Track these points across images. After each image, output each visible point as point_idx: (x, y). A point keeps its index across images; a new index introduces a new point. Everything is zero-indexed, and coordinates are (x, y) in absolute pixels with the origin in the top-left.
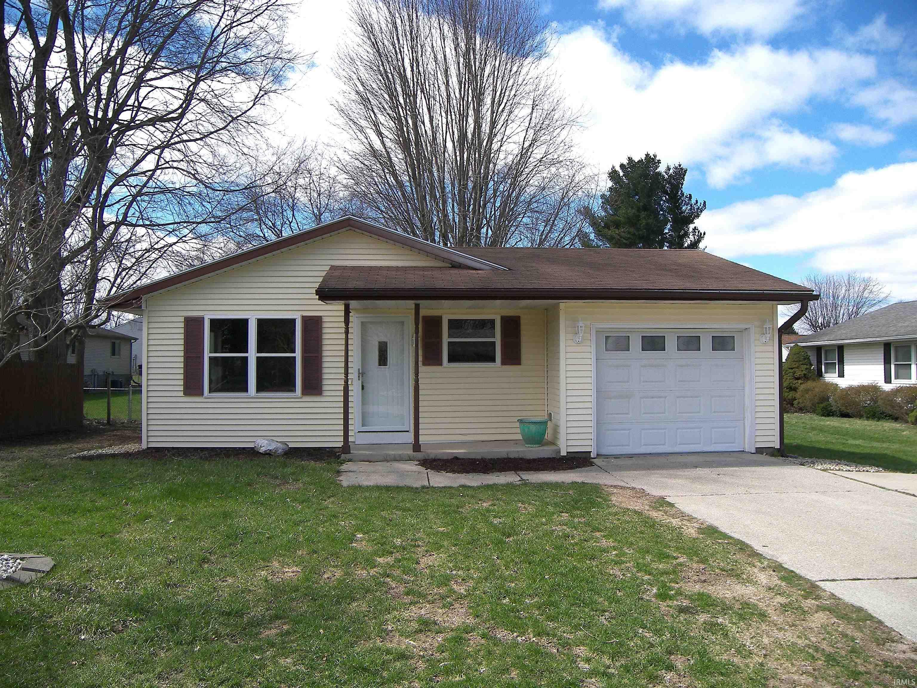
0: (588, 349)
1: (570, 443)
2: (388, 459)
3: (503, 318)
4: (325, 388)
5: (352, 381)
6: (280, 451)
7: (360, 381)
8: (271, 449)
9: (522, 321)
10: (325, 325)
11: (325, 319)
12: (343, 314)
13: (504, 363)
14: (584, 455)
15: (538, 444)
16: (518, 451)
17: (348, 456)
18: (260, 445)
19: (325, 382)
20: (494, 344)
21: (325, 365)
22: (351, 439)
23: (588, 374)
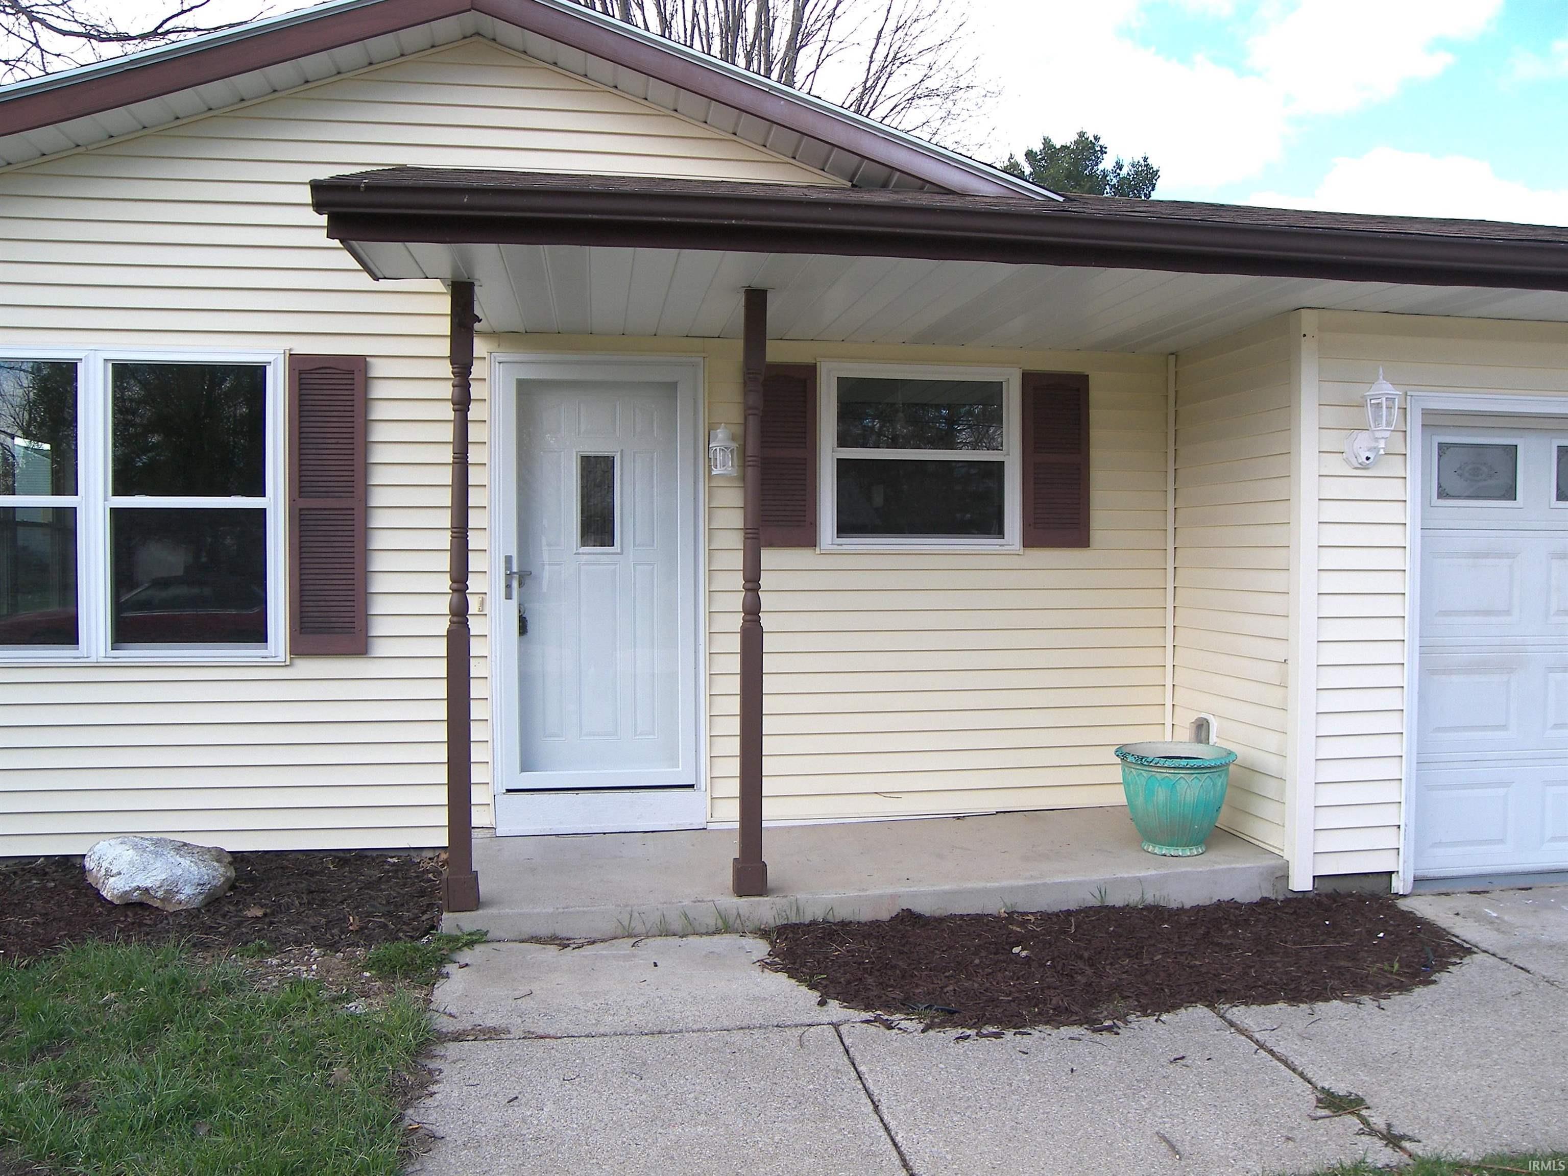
0: (1393, 489)
1: (1326, 843)
2: (639, 928)
3: (1028, 378)
4: (379, 628)
5: (482, 603)
6: (188, 890)
7: (514, 603)
8: (148, 883)
9: (1095, 395)
10: (379, 390)
11: (378, 369)
12: (446, 326)
13: (1030, 540)
14: (1368, 886)
15: (1197, 844)
16: (1140, 880)
17: (467, 921)
18: (105, 865)
19: (379, 606)
20: (996, 470)
21: (379, 541)
22: (478, 818)
23: (1393, 583)
